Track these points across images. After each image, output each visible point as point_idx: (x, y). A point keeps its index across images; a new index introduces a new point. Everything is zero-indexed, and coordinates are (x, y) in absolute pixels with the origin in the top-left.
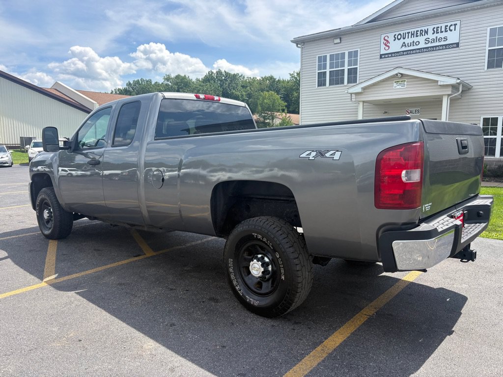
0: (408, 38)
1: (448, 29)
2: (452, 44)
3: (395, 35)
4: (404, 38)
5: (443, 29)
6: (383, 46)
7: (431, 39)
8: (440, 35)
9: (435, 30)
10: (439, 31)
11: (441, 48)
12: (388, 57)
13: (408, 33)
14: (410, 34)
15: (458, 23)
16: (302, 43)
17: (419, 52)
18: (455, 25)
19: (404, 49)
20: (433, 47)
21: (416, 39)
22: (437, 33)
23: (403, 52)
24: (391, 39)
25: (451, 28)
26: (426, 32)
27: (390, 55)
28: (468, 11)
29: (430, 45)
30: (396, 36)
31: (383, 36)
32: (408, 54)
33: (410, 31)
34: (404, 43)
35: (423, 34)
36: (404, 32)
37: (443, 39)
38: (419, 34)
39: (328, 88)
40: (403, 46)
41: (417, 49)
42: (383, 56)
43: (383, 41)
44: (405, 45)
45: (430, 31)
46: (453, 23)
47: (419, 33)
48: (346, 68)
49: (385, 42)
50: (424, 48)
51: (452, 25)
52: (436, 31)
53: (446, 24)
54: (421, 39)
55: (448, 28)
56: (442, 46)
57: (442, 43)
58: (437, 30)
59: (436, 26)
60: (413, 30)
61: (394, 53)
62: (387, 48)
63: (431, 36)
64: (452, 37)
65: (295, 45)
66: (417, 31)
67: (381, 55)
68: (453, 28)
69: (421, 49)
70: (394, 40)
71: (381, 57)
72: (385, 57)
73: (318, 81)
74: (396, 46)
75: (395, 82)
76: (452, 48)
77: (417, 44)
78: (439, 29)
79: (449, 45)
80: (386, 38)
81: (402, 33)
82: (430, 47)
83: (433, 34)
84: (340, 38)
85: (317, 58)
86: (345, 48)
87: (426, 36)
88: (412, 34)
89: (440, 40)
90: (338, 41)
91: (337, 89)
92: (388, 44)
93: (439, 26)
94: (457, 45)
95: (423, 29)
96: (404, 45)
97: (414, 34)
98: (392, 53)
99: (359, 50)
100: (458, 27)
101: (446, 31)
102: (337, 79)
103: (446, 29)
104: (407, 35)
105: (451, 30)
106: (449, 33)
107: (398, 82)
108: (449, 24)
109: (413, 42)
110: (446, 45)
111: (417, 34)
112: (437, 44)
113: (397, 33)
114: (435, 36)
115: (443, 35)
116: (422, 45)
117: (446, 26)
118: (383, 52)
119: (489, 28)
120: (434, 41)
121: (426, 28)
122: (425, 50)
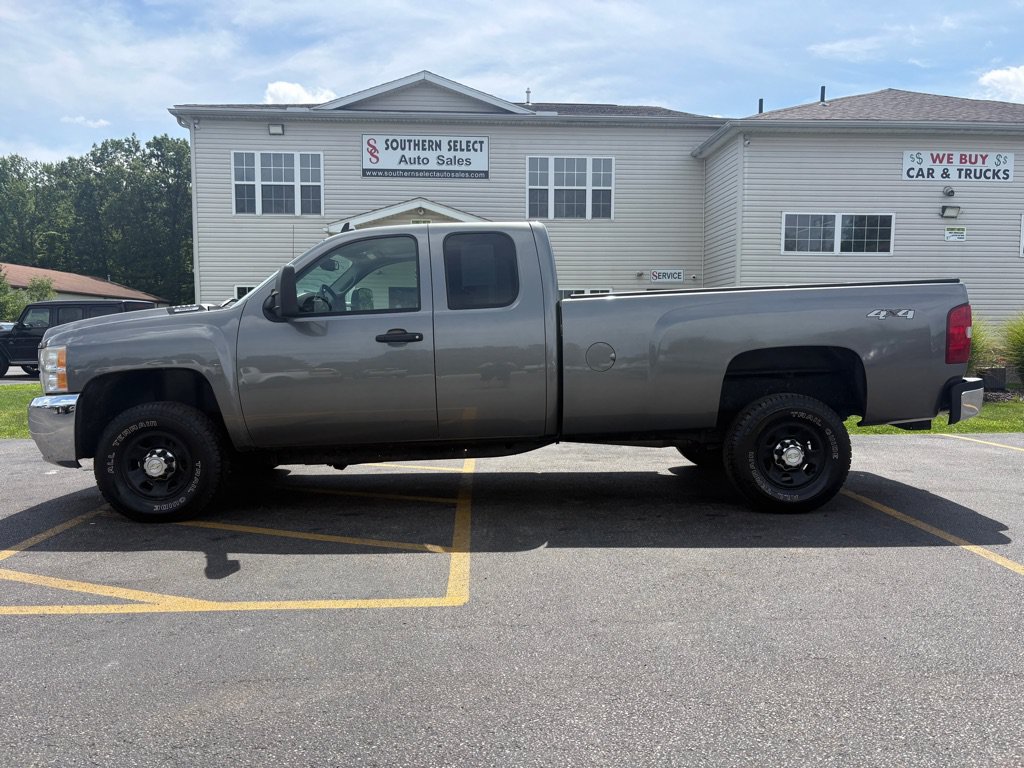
0: (410, 149)
1: (471, 147)
2: (479, 172)
3: (388, 140)
4: (403, 149)
5: (464, 146)
6: (367, 156)
7: (446, 157)
8: (459, 155)
9: (452, 144)
10: (458, 147)
11: (463, 175)
12: (377, 176)
13: (410, 141)
14: (412, 144)
15: (485, 140)
16: (194, 119)
17: (430, 177)
18: (481, 143)
19: (403, 166)
20: (450, 172)
21: (423, 154)
22: (456, 150)
23: (403, 171)
24: (380, 145)
25: (475, 147)
26: (439, 146)
27: (380, 173)
28: (498, 124)
29: (444, 167)
30: (389, 143)
31: (366, 138)
32: (410, 176)
33: (412, 138)
34: (403, 156)
35: (434, 147)
36: (403, 138)
37: (465, 162)
38: (427, 147)
39: (259, 217)
40: (401, 161)
41: (426, 171)
42: (368, 173)
43: (366, 146)
44: (406, 161)
45: (445, 146)
46: (478, 139)
47: (427, 144)
48: (297, 184)
49: (370, 148)
50: (437, 171)
51: (476, 142)
52: (453, 146)
53: (468, 139)
54: (432, 155)
55: (471, 145)
56: (465, 172)
57: (464, 168)
58: (455, 146)
59: (453, 139)
60: (417, 138)
61: (388, 170)
62: (374, 160)
63: (445, 153)
64: (479, 161)
65: (175, 119)
66: (424, 141)
67: (365, 172)
68: (477, 146)
69: (433, 171)
70: (387, 149)
71: (364, 174)
72: (372, 175)
73: (236, 200)
74: (389, 160)
76: (478, 178)
77: (425, 161)
78: (458, 144)
79: (474, 172)
80: (372, 142)
81: (398, 139)
82: (447, 171)
83: (449, 150)
84: (283, 126)
85: (232, 155)
86: (295, 146)
87: (438, 153)
88: (415, 145)
89: (460, 162)
90: (278, 130)
91: (279, 222)
92: (376, 154)
93: (458, 139)
94: (486, 175)
95: (433, 139)
96: (403, 159)
97: (418, 145)
98: (383, 170)
99: (321, 154)
100: (485, 146)
101: (469, 150)
102: (278, 201)
103: (468, 146)
104: (407, 144)
105: (476, 150)
106: (471, 155)
108: (472, 140)
109: (419, 158)
110: (470, 172)
111: (424, 145)
112: (456, 167)
113: (391, 138)
114: (452, 154)
115: (464, 155)
116: (433, 165)
117: (468, 142)
118: (368, 165)
119: (528, 157)
120: (450, 162)
121: (438, 139)
122: (438, 174)
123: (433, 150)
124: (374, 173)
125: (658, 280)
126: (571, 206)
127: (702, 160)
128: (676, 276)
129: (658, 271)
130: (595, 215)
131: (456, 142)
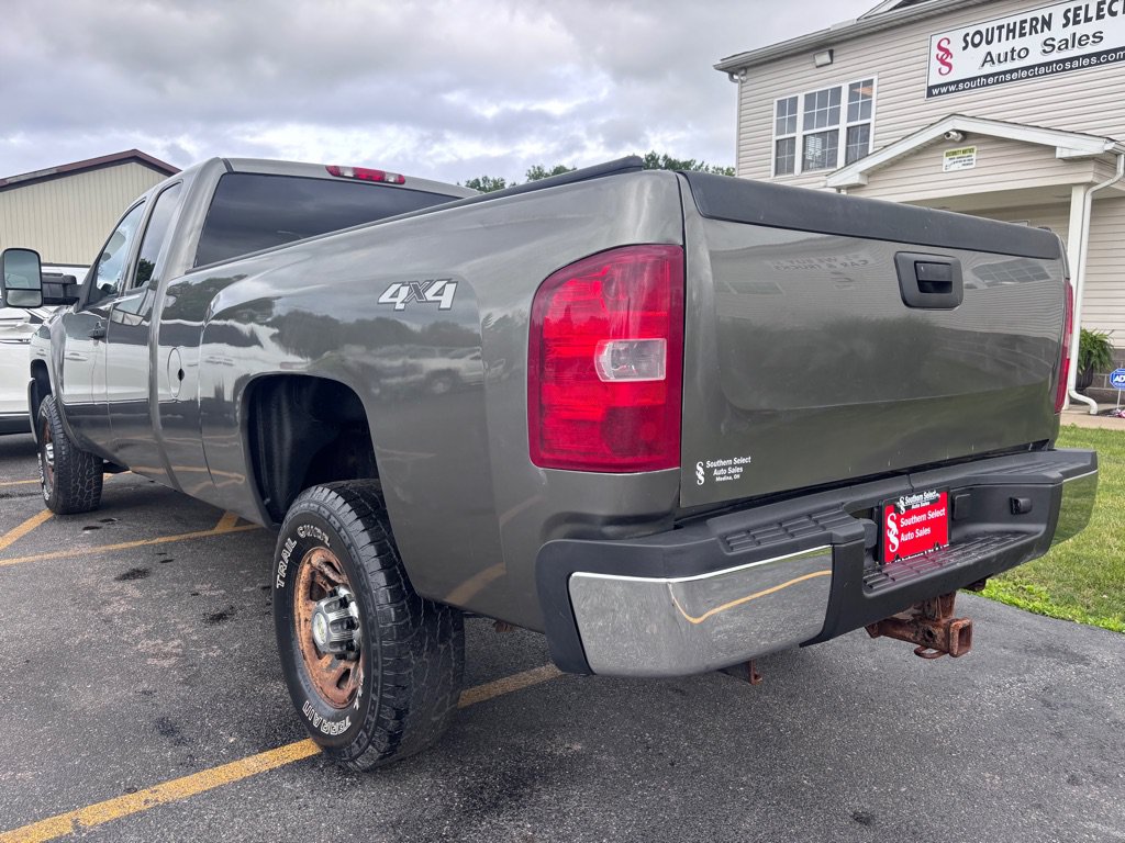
0: (1000, 41)
1: (1106, 11)
2: (1117, 50)
3: (967, 35)
5: (1092, 13)
6: (936, 64)
7: (1058, 40)
8: (1082, 29)
9: (1071, 15)
10: (1082, 17)
11: (1085, 62)
12: (948, 92)
13: (1000, 28)
14: (1004, 31)
16: (741, 69)
17: (1028, 77)
19: (989, 69)
20: (1063, 61)
21: (1018, 43)
22: (1076, 22)
23: (987, 77)
24: (956, 46)
25: (1114, 9)
26: (1047, 23)
27: (953, 88)
29: (1056, 56)
30: (969, 39)
31: (936, 40)
32: (998, 82)
33: (1004, 22)
34: (989, 53)
35: (1039, 27)
36: (990, 26)
37: (1092, 39)
38: (1027, 30)
39: (798, 177)
40: (985, 61)
41: (1023, 69)
42: (935, 91)
43: (935, 51)
44: (992, 60)
45: (1058, 21)
47: (1027, 26)
48: (843, 126)
49: (941, 53)
50: (1039, 66)
52: (1073, 18)
54: (1034, 42)
55: (1105, 7)
56: (1089, 56)
57: (1090, 49)
58: (1076, 15)
59: (1072, 6)
60: (1011, 21)
61: (963, 81)
62: (945, 69)
63: (1058, 32)
66: (1023, 22)
67: (930, 89)
68: (1119, 6)
69: (1033, 67)
70: (965, 48)
71: (930, 94)
72: (940, 94)
73: (777, 160)
74: (968, 63)
75: (947, 155)
76: (1115, 60)
77: (1022, 54)
78: (1082, 13)
79: (1107, 52)
80: (944, 44)
81: (983, 28)
82: (1057, 62)
83: (1065, 26)
84: (831, 52)
85: (776, 104)
86: (842, 73)
87: (1047, 34)
88: (1009, 31)
89: (1082, 40)
90: (825, 58)
92: (948, 60)
93: (1083, 3)
95: (1038, 14)
96: (988, 59)
97: (1014, 31)
98: (957, 83)
99: (875, 78)
101: (1100, 17)
103: (1099, 11)
104: (996, 32)
105: (1113, 14)
106: (1104, 23)
107: (954, 153)
109: (1013, 50)
110: (1098, 55)
111: (1022, 28)
112: (1077, 51)
113: (971, 31)
114: (1069, 31)
115: (1091, 28)
116: (1036, 57)
117: (1100, 4)
118: (935, 79)
120: (1065, 45)
121: (1046, 13)
122: (1042, 70)
123: (1036, 32)
124: (944, 90)
131: (1077, 9)
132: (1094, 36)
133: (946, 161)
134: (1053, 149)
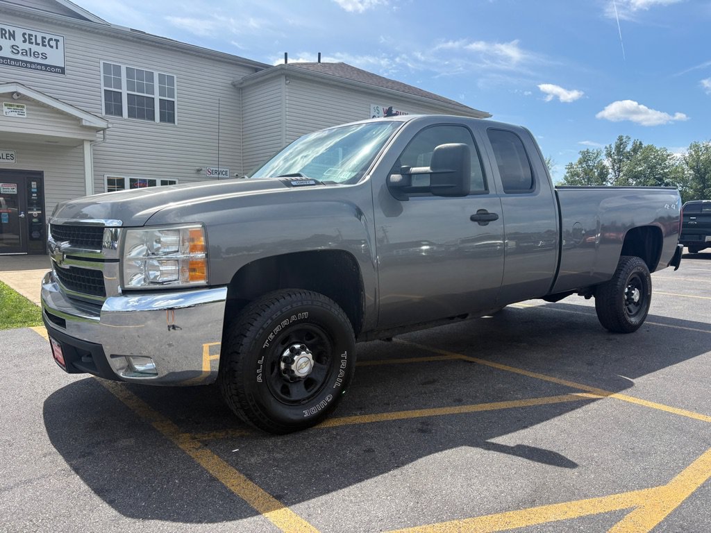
1: (46, 43)
2: (55, 67)
5: (39, 41)
7: (21, 48)
8: (34, 48)
9: (27, 37)
10: (33, 40)
11: (39, 67)
15: (61, 39)
18: (57, 41)
20: (27, 62)
22: (31, 43)
26: (12, 35)
28: (73, 28)
29: (19, 57)
35: (7, 35)
37: (41, 56)
45: (19, 37)
46: (54, 37)
50: (11, 59)
51: (51, 39)
52: (28, 39)
53: (44, 35)
54: (5, 43)
55: (47, 41)
56: (40, 65)
57: (39, 61)
58: (30, 39)
59: (28, 32)
63: (20, 43)
64: (55, 57)
68: (53, 43)
69: (7, 59)
75: (6, 105)
76: (55, 72)
78: (33, 38)
79: (51, 66)
82: (22, 61)
83: (24, 41)
87: (12, 42)
89: (36, 54)
93: (34, 33)
94: (63, 71)
95: (6, 28)
100: (61, 45)
101: (44, 45)
103: (43, 42)
105: (52, 47)
106: (47, 50)
107: (10, 105)
108: (48, 37)
110: (46, 66)
112: (32, 59)
114: (27, 46)
115: (40, 49)
116: (7, 53)
117: (43, 38)
119: (102, 62)
120: (25, 53)
121: (11, 29)
122: (13, 63)
123: (6, 38)
125: (212, 175)
126: (141, 109)
127: (240, 89)
128: (224, 173)
129: (212, 169)
130: (162, 119)
131: (30, 35)
132: (42, 54)
133: (5, 109)
134: (79, 120)
